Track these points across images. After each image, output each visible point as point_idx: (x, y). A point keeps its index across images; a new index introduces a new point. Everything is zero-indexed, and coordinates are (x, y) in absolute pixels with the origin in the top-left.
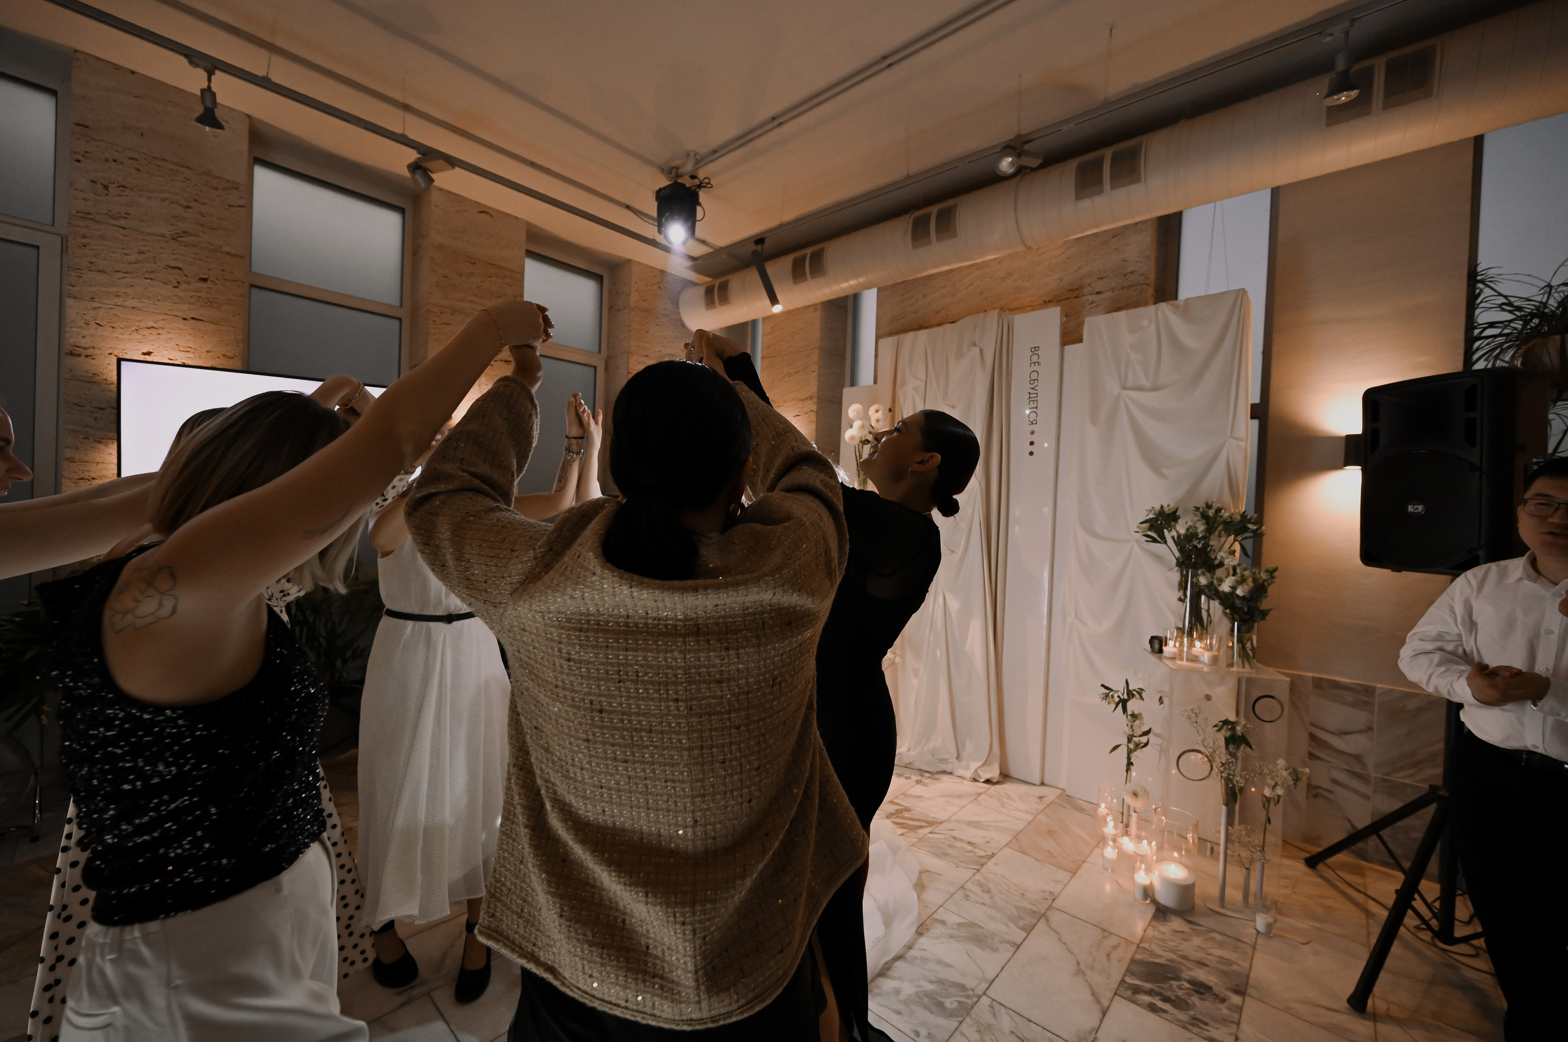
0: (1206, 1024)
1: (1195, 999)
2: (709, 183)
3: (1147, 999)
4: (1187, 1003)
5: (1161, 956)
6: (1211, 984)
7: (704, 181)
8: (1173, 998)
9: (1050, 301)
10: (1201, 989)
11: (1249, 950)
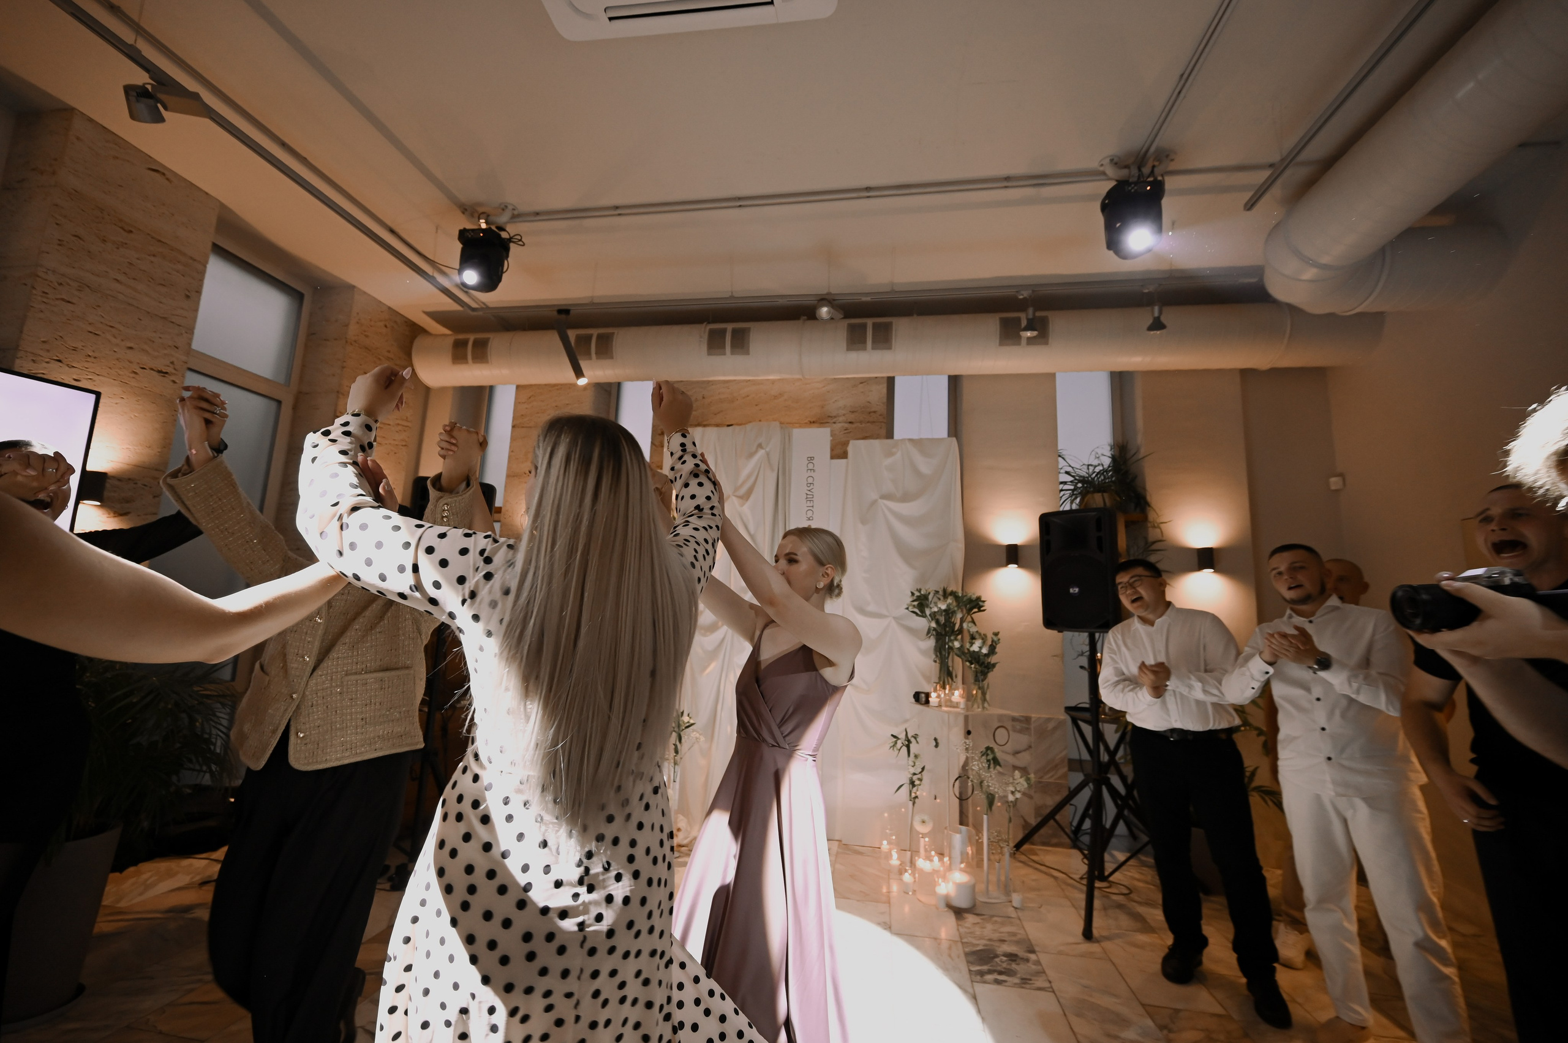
0: (1030, 980)
1: (1014, 966)
2: (520, 240)
3: (989, 977)
4: (1011, 970)
5: (978, 945)
6: (1016, 952)
7: (516, 237)
8: (1003, 970)
9: (814, 422)
10: (1012, 957)
11: (1018, 922)
